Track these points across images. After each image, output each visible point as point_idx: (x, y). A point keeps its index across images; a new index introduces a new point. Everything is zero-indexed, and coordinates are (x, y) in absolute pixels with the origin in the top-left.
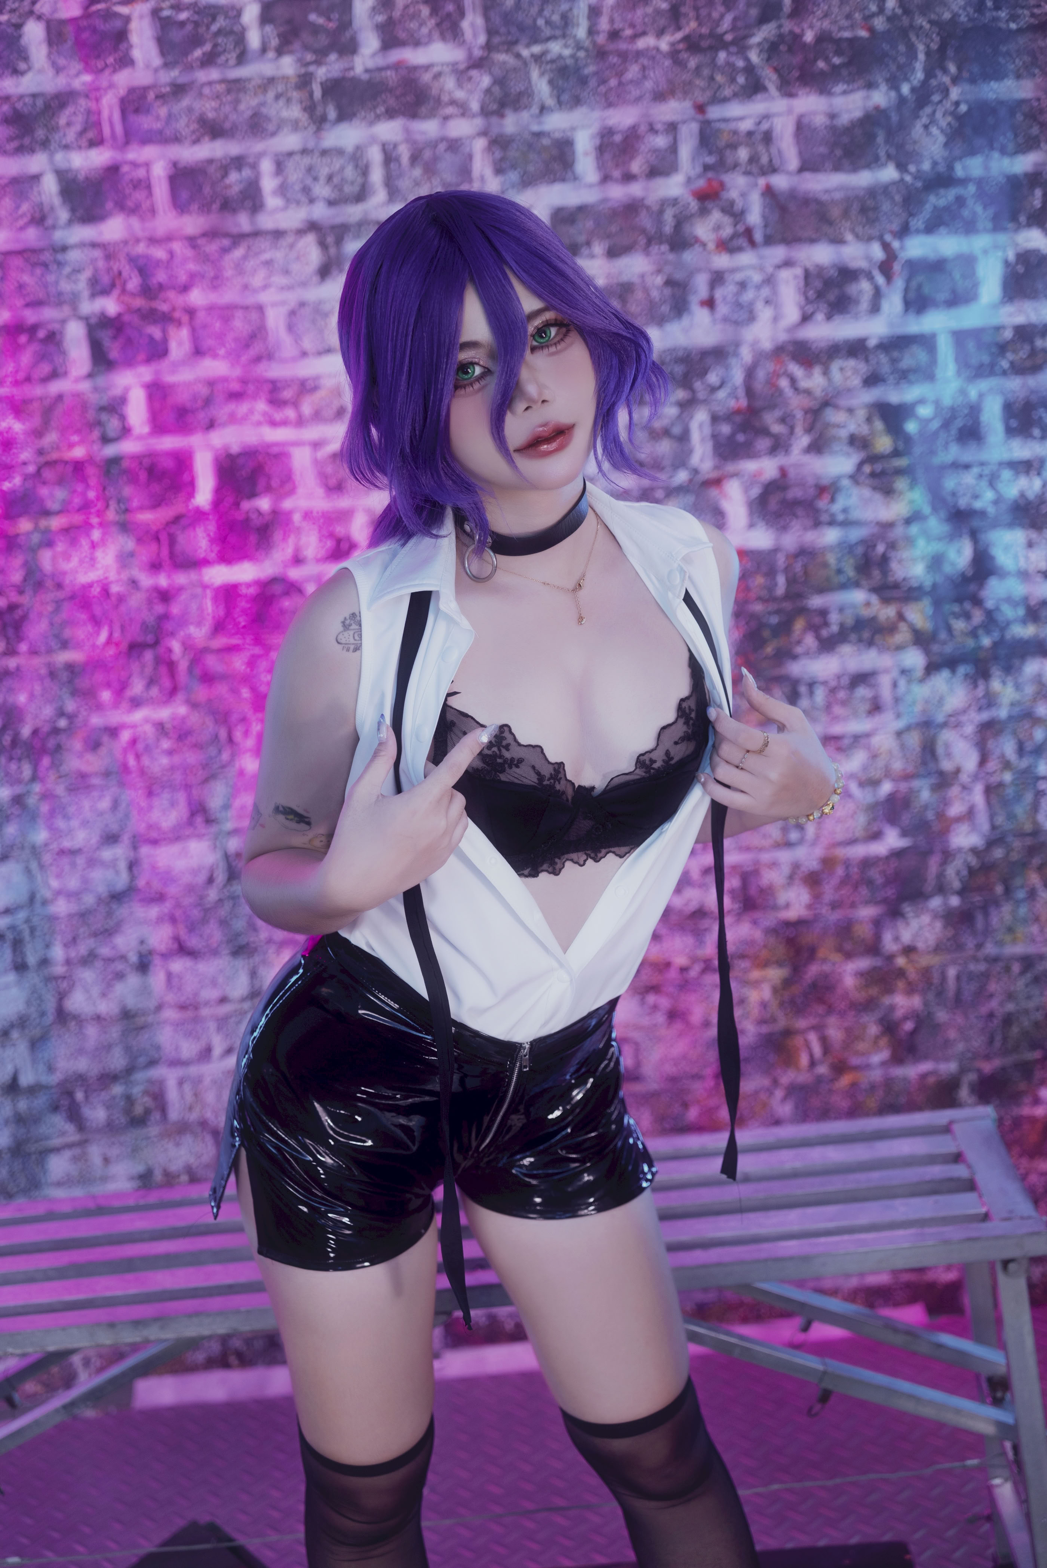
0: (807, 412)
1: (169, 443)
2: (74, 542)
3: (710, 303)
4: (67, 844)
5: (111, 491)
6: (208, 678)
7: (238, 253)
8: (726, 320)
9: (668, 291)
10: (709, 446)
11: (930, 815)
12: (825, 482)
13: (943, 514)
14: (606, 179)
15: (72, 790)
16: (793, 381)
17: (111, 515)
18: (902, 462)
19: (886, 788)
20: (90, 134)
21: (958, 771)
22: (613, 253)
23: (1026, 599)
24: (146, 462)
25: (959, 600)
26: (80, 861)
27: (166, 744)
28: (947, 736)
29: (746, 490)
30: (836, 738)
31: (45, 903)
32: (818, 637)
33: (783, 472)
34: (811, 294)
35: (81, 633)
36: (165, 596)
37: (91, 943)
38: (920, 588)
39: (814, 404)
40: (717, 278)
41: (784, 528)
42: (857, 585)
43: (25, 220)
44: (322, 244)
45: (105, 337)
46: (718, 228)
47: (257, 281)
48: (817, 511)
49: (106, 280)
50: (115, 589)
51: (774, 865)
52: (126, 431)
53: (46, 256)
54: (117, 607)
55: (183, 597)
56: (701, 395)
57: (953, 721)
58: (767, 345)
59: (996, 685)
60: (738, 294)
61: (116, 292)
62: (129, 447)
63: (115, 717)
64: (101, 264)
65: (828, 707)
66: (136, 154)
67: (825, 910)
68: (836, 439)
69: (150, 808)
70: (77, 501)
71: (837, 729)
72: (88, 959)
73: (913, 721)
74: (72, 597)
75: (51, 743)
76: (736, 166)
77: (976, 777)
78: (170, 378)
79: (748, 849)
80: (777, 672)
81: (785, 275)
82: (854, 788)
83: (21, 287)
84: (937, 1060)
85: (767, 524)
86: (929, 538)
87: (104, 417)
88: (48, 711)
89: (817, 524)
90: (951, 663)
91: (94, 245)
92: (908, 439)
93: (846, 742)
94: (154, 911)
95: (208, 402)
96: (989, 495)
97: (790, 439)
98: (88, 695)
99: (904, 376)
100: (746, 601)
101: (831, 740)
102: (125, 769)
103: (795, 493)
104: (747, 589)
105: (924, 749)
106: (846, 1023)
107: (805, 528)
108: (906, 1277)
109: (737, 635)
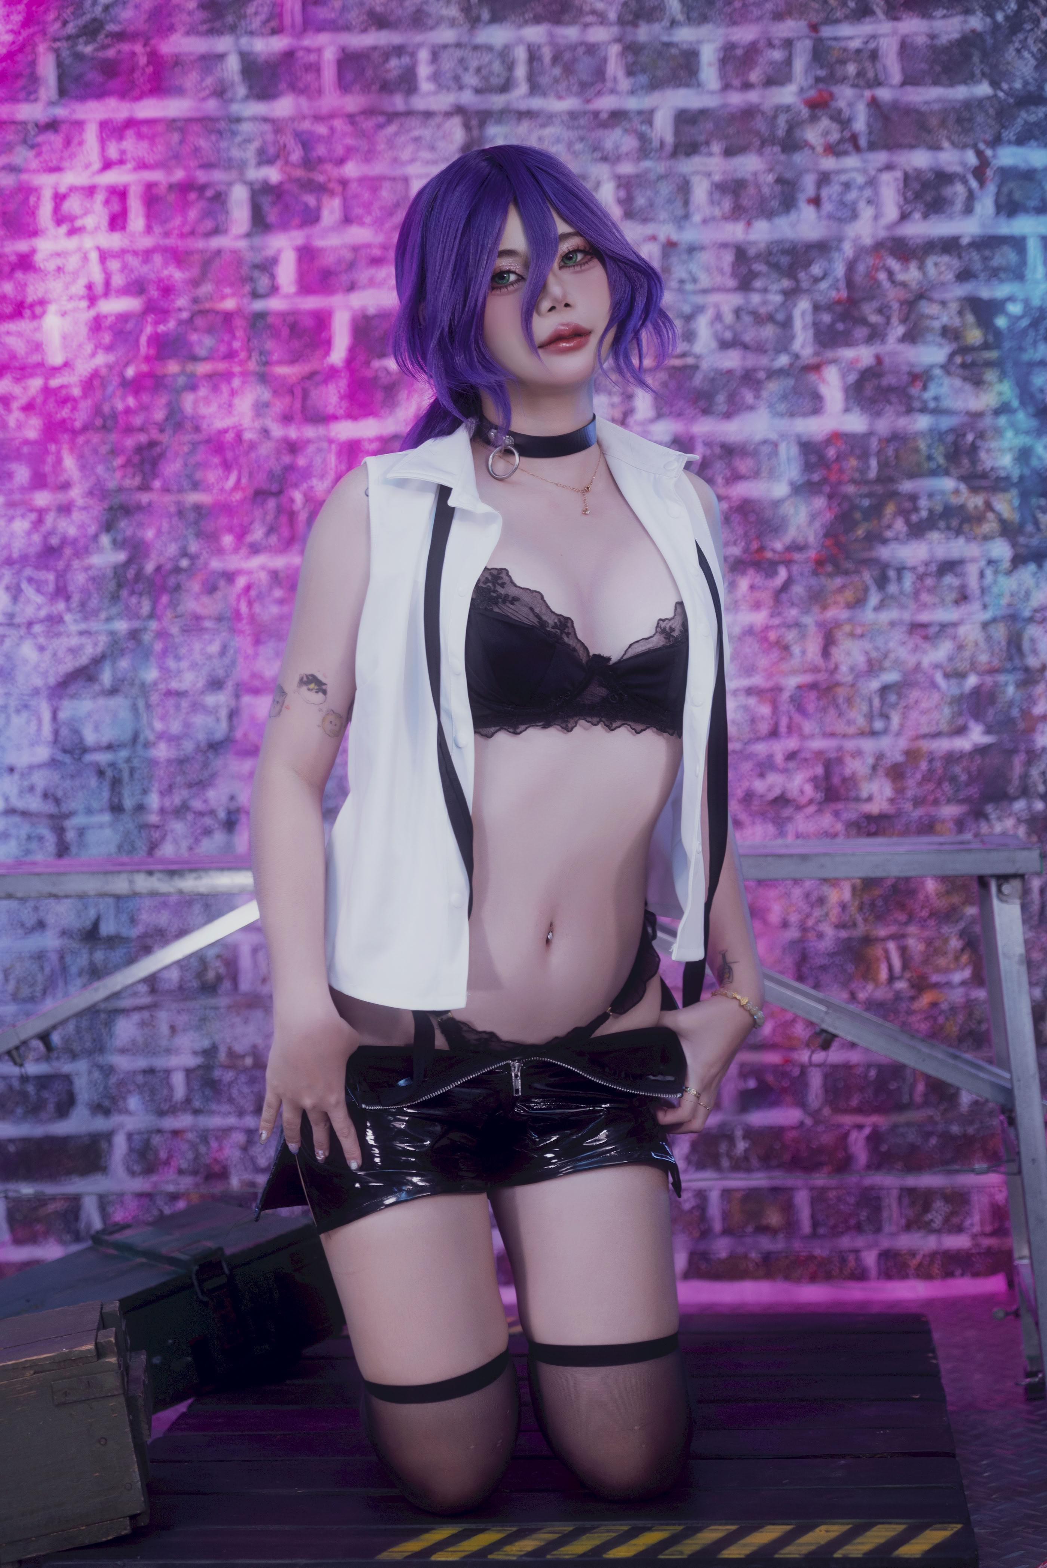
0: (902, 303)
1: (311, 303)
2: (215, 389)
3: (816, 201)
4: (174, 685)
5: (255, 343)
7: (391, 129)
8: (830, 217)
9: (778, 188)
10: (810, 333)
11: (1015, 712)
12: (918, 370)
13: (1031, 410)
14: (726, 87)
15: (185, 631)
16: (891, 274)
17: (252, 365)
18: (993, 355)
19: (972, 681)
20: (274, 24)
22: (729, 153)
24: (291, 319)
26: (185, 704)
27: (278, 593)
28: (1033, 631)
29: (843, 376)
30: (924, 626)
31: (147, 745)
32: (908, 522)
33: (879, 359)
34: (909, 194)
35: (212, 476)
36: (293, 447)
37: (185, 793)
38: (1007, 478)
39: (910, 296)
40: (824, 179)
41: (878, 414)
42: (947, 473)
43: (207, 92)
44: (467, 127)
45: (266, 202)
46: (826, 133)
47: (406, 155)
48: (910, 397)
49: (272, 150)
50: (248, 436)
51: (858, 754)
52: (274, 290)
53: (222, 125)
54: (247, 453)
55: (311, 449)
56: (805, 285)
57: (1039, 617)
58: (868, 241)
60: (843, 193)
61: (279, 163)
62: (275, 304)
63: (234, 562)
64: (270, 137)
65: (916, 594)
66: (312, 40)
67: (908, 806)
68: (929, 329)
69: (256, 655)
70: (223, 349)
71: (924, 617)
72: (181, 811)
73: (999, 613)
74: (208, 441)
75: (172, 581)
76: (844, 79)
78: (319, 243)
79: (833, 735)
80: (866, 555)
81: (886, 177)
82: (939, 679)
83: (197, 150)
85: (862, 409)
86: (1017, 432)
87: (256, 274)
88: (172, 549)
89: (909, 410)
90: (1038, 557)
91: (265, 120)
92: (998, 333)
93: (932, 630)
94: (248, 765)
95: (351, 266)
97: (885, 329)
98: (211, 538)
99: (995, 274)
100: (840, 483)
101: (916, 628)
102: (237, 615)
103: (889, 380)
104: (841, 471)
105: (1009, 643)
106: (927, 934)
107: (898, 414)
108: (987, 1242)
109: (828, 516)
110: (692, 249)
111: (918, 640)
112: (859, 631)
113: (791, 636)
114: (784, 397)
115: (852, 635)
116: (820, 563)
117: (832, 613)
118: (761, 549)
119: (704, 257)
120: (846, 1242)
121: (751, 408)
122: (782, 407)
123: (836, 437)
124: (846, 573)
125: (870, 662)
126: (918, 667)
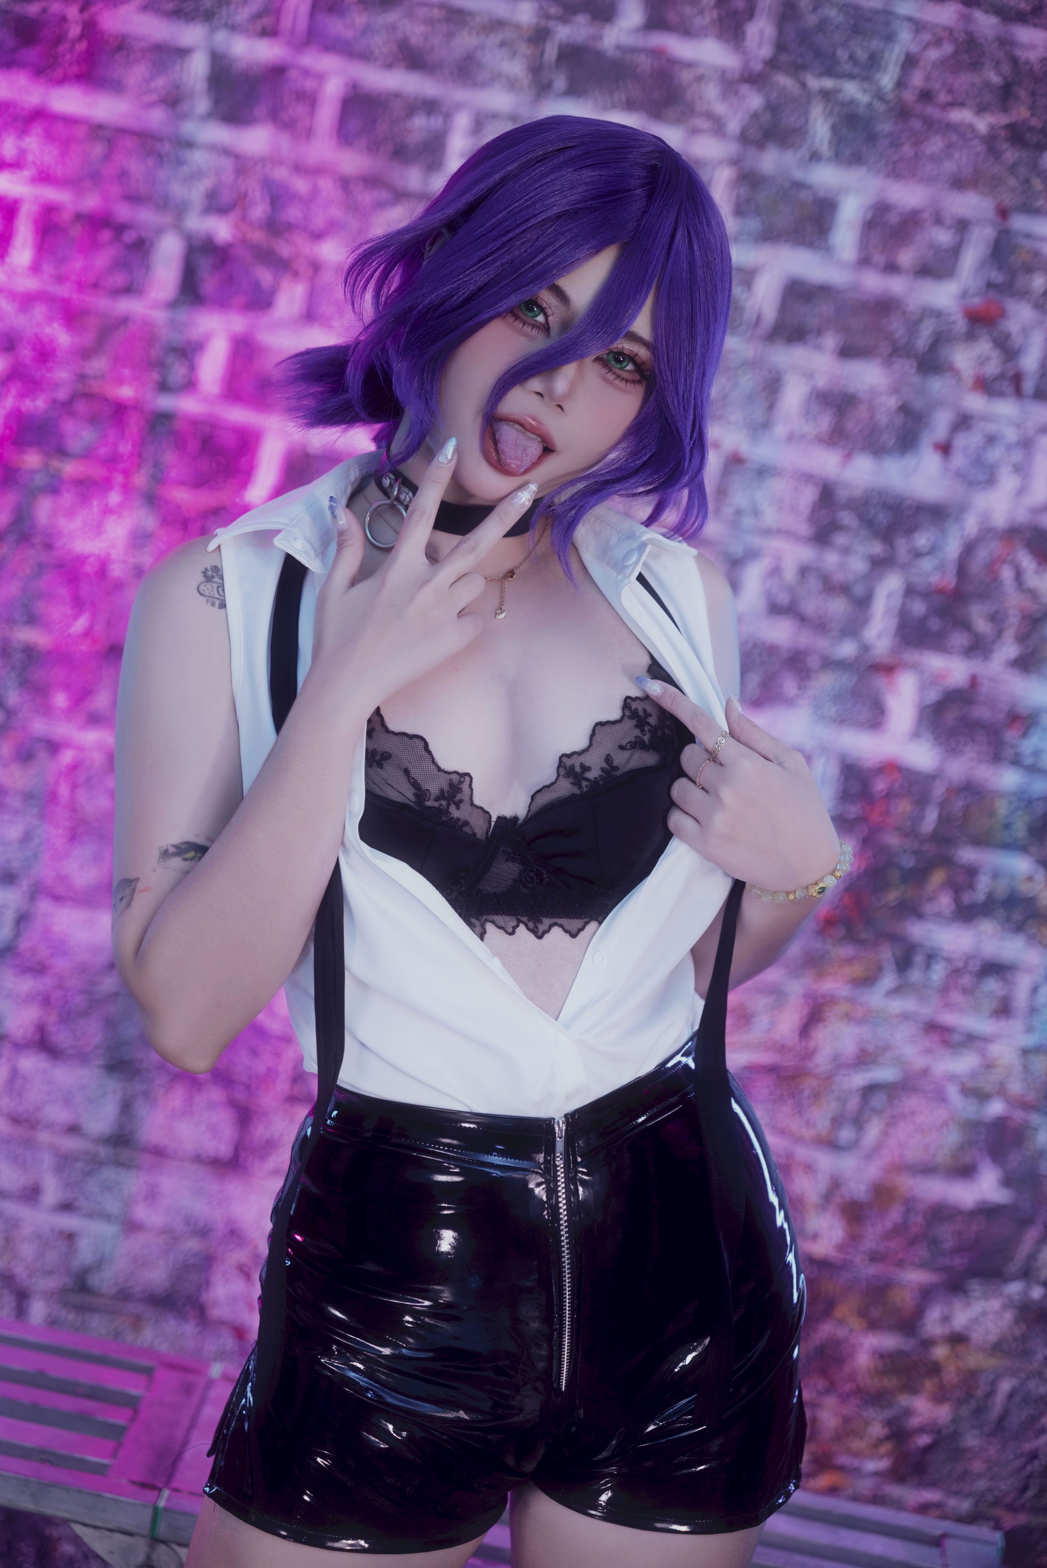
0: (1024, 616)
1: (238, 415)
2: (84, 499)
3: (945, 449)
5: (149, 450)
8: (959, 475)
9: (899, 420)
10: (893, 621)
12: (1022, 710)
14: (864, 261)
16: (1019, 574)
17: (141, 479)
20: (267, 21)
22: (846, 352)
24: (204, 429)
29: (922, 690)
30: (944, 1029)
32: (957, 900)
33: (974, 682)
35: (56, 612)
39: (1036, 611)
41: (955, 751)
42: (1023, 849)
43: (154, 97)
45: (204, 265)
46: (982, 361)
48: (1001, 742)
49: (226, 197)
50: (115, 571)
51: (810, 1168)
52: (190, 385)
53: (166, 147)
54: (109, 594)
56: (901, 557)
58: (1000, 521)
60: (983, 448)
61: (234, 216)
62: (188, 405)
63: (63, 730)
64: (228, 178)
65: (944, 990)
66: (314, 60)
69: (68, 854)
70: (104, 450)
71: (947, 1018)
74: (60, 565)
76: (1024, 294)
78: (263, 338)
80: (892, 927)
82: (953, 1093)
83: (123, 175)
85: (935, 739)
87: (170, 359)
89: (997, 758)
91: (227, 152)
93: (955, 1038)
94: (26, 985)
97: (993, 642)
98: (39, 691)
100: (881, 827)
101: (935, 1028)
102: (53, 797)
103: (981, 712)
104: (887, 813)
107: (981, 759)
110: (763, 472)
111: (934, 1043)
112: (858, 1014)
114: (837, 697)
115: (848, 1017)
116: (829, 923)
117: (828, 985)
119: (778, 486)
121: (789, 702)
122: (831, 710)
123: (890, 767)
124: (861, 943)
125: (862, 1052)
126: (925, 1072)
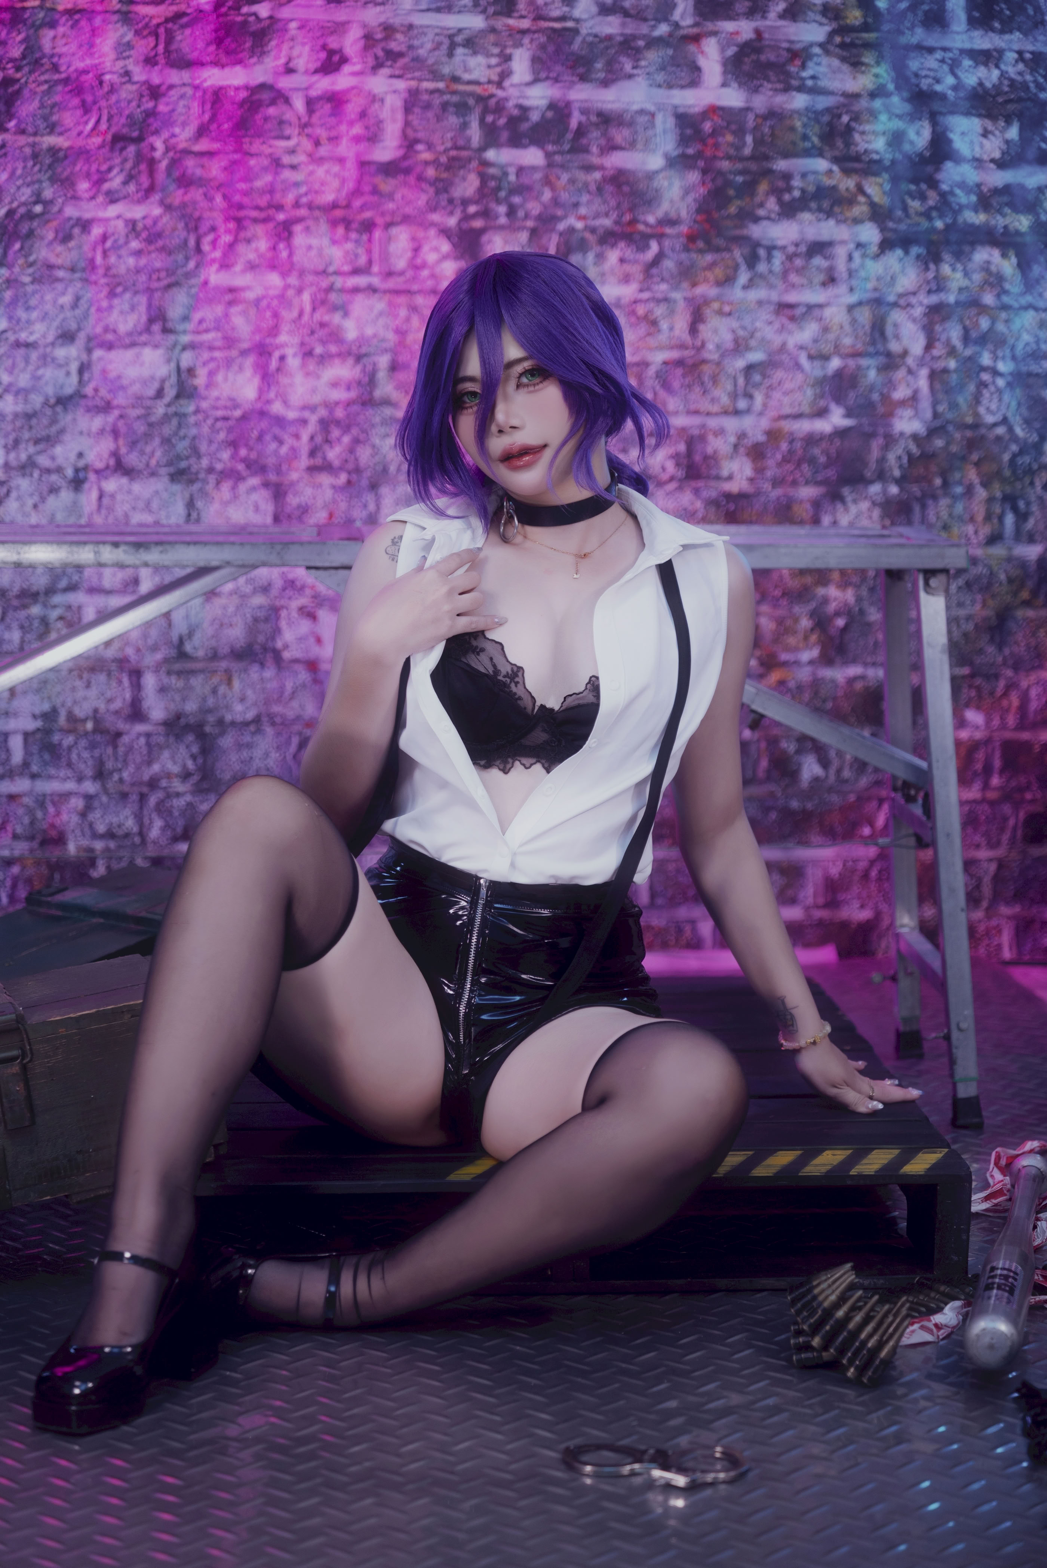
2: (76, 26)
4: (23, 336)
6: (185, 182)
10: (691, 3)
11: (875, 397)
12: (798, 46)
13: (905, 94)
15: (37, 280)
17: (115, 4)
18: (871, 36)
19: (835, 363)
21: (905, 353)
23: (978, 185)
25: (915, 181)
26: (34, 355)
27: (135, 244)
28: (896, 316)
29: (723, 50)
30: (791, 306)
32: (780, 202)
33: (758, 33)
35: (68, 118)
36: (155, 92)
37: (32, 449)
38: (879, 162)
41: (756, 90)
42: (821, 155)
48: (788, 75)
50: (109, 78)
51: (720, 432)
54: (107, 95)
55: (174, 94)
57: (903, 303)
59: (946, 269)
63: (89, 210)
65: (785, 274)
67: (767, 486)
68: (809, 7)
69: (111, 307)
71: (792, 298)
72: (27, 467)
73: (865, 297)
74: (66, 81)
75: (24, 228)
77: (921, 363)
79: (697, 412)
80: (737, 232)
82: (803, 360)
84: (865, 665)
85: (739, 84)
86: (892, 115)
88: (26, 194)
89: (787, 89)
90: (905, 242)
92: (877, 15)
93: (798, 311)
94: (98, 422)
96: (950, 80)
97: (767, 3)
98: (67, 183)
100: (715, 157)
101: (784, 308)
102: (92, 265)
103: (768, 55)
104: (716, 146)
105: (874, 327)
106: (780, 612)
107: (776, 90)
108: (819, 914)
109: (702, 191)
111: (785, 320)
112: (727, 309)
113: (659, 311)
114: (662, 68)
115: (720, 313)
116: (691, 238)
117: (700, 290)
118: (633, 222)
120: (683, 913)
121: (630, 77)
122: (660, 77)
123: (713, 110)
124: (718, 250)
125: (736, 341)
126: (783, 348)
